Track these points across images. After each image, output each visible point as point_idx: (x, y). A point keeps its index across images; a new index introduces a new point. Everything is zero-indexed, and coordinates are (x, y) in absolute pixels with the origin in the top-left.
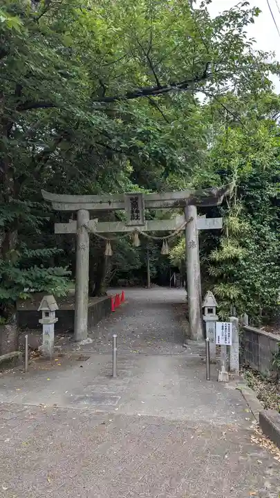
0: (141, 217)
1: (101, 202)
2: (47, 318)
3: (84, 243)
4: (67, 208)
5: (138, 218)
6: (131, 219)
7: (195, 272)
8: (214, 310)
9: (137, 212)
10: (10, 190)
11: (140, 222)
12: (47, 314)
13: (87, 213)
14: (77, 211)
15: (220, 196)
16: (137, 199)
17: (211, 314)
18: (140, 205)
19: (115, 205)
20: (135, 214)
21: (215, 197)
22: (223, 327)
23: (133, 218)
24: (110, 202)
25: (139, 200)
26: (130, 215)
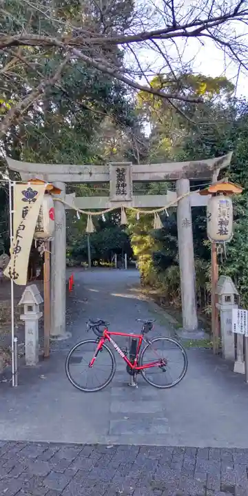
0: (127, 192)
1: (80, 174)
2: (30, 313)
3: (61, 221)
5: (124, 193)
8: (232, 298)
9: (124, 185)
11: (127, 197)
12: (30, 308)
13: (64, 185)
15: (215, 169)
16: (124, 170)
17: (229, 303)
18: (127, 177)
19: (98, 178)
20: (121, 188)
21: (211, 170)
22: (239, 314)
23: (118, 193)
24: (91, 174)
25: (127, 171)
26: (115, 189)
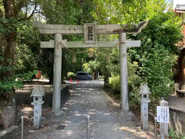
0: (93, 39)
1: (69, 29)
2: (36, 101)
3: (59, 53)
4: (48, 32)
5: (92, 40)
6: (88, 40)
7: (125, 72)
9: (92, 35)
10: (11, 12)
11: (93, 42)
12: (37, 99)
13: (61, 35)
14: (54, 34)
15: (140, 28)
16: (92, 27)
18: (93, 31)
19: (78, 31)
20: (90, 37)
21: (137, 28)
22: (162, 109)
23: (89, 39)
24: (75, 29)
25: (93, 28)
26: (87, 37)
